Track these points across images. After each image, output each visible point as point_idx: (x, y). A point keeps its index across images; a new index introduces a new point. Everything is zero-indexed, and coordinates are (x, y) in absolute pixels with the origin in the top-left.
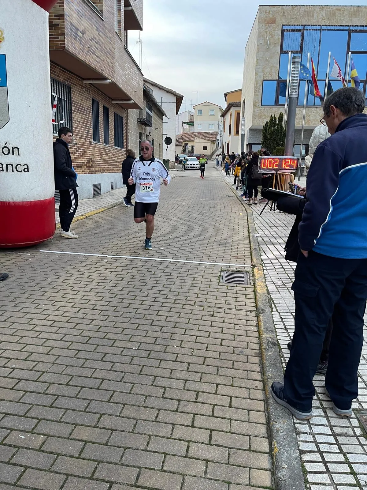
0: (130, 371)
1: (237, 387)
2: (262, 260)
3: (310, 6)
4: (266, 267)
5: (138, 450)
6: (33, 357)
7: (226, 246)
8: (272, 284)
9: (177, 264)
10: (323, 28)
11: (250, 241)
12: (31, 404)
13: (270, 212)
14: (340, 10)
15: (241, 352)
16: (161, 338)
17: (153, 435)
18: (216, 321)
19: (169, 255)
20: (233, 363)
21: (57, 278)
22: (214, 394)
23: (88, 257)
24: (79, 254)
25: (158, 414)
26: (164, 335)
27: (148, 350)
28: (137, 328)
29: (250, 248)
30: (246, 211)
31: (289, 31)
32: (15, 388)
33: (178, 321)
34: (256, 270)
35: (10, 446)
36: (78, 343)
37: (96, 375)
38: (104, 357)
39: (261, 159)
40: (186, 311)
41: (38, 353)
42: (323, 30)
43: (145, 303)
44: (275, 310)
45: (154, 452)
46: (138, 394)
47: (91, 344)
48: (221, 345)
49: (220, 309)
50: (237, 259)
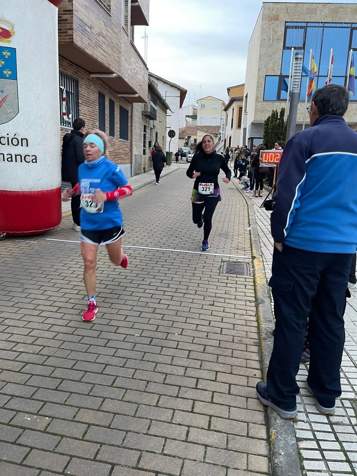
0: (133, 357)
1: (236, 375)
2: (262, 252)
3: (313, 3)
4: (265, 258)
5: (139, 433)
6: (39, 342)
7: (227, 237)
9: (178, 254)
10: (326, 25)
11: (250, 232)
12: (37, 387)
14: (343, 8)
15: (241, 341)
16: (163, 326)
17: (154, 420)
18: (217, 310)
19: (171, 245)
20: (233, 352)
21: (63, 266)
22: (213, 381)
25: (159, 399)
27: (150, 337)
28: (139, 315)
29: (251, 240)
30: (247, 203)
31: (293, 27)
32: (22, 371)
33: (179, 310)
34: (255, 261)
35: (17, 427)
36: (82, 328)
37: (99, 360)
38: (107, 343)
39: (263, 153)
40: (188, 300)
41: (44, 338)
43: (147, 291)
45: (155, 436)
46: (140, 380)
47: (95, 330)
48: (221, 334)
49: (221, 299)
50: (237, 251)
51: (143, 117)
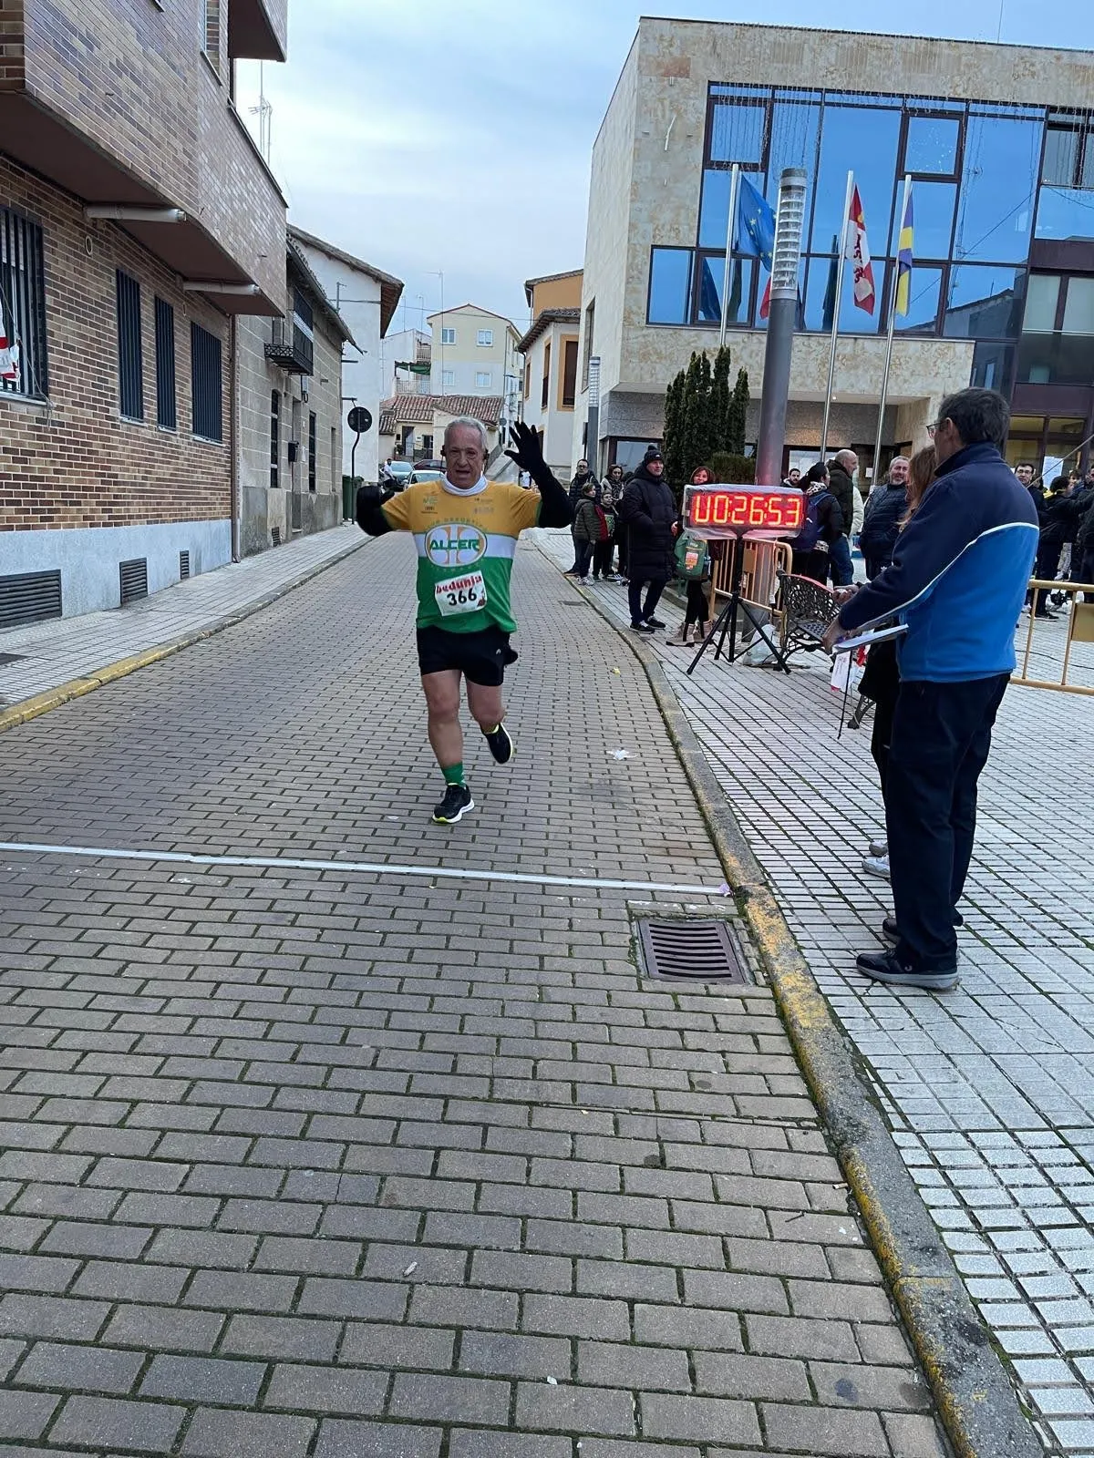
2: (758, 862)
3: (790, 28)
4: (783, 896)
7: (615, 799)
8: (833, 980)
9: (460, 890)
10: (829, 98)
11: (687, 776)
13: (716, 662)
14: (879, 48)
15: (845, 1388)
16: (479, 1328)
18: (686, 1194)
19: (426, 848)
23: (117, 865)
24: (80, 850)
26: (490, 1308)
27: (435, 1424)
28: (360, 1267)
29: (700, 809)
30: (637, 657)
31: (730, 100)
33: (530, 1209)
34: (754, 910)
36: (93, 1394)
39: (692, 493)
40: (552, 1146)
42: (827, 104)
43: (371, 1104)
44: (897, 1122)
47: (157, 1400)
48: (747, 1352)
49: (682, 1123)
50: (669, 860)
51: (268, 365)
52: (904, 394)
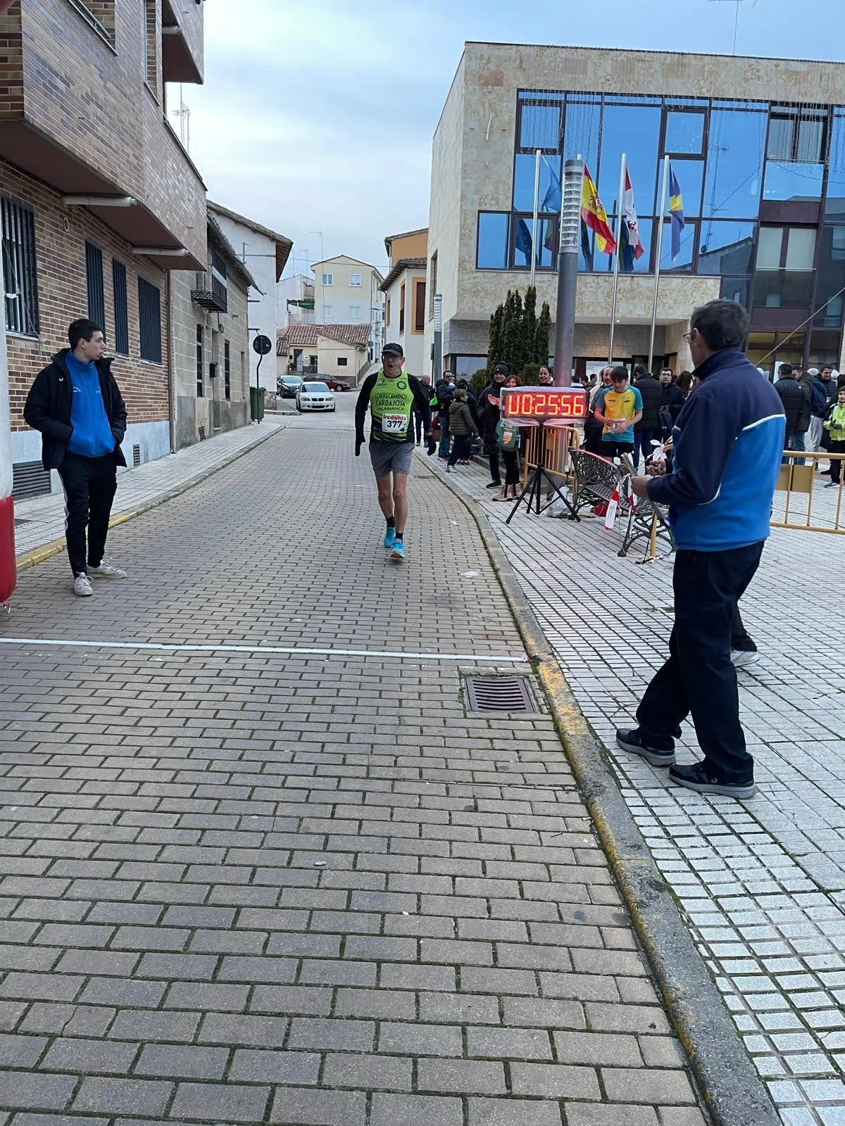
0: (303, 1008)
1: (603, 1032)
2: (548, 641)
3: (577, 48)
4: (564, 661)
6: (13, 986)
7: (452, 606)
8: (592, 709)
9: (346, 662)
10: (608, 99)
11: (503, 590)
13: (527, 515)
14: (643, 61)
15: (579, 915)
16: (362, 890)
18: (490, 824)
19: (322, 638)
20: (570, 953)
21: (39, 720)
22: (549, 1062)
23: (113, 651)
24: (86, 643)
26: (367, 880)
27: (337, 933)
28: (289, 863)
29: (511, 610)
31: (533, 102)
33: (393, 833)
34: (542, 669)
36: (134, 925)
37: (210, 1033)
38: (217, 968)
40: (406, 801)
41: (24, 971)
42: (606, 104)
43: (291, 781)
44: (624, 783)
46: (344, 1088)
47: (173, 927)
48: (522, 899)
49: (490, 789)
50: (488, 642)
51: (193, 306)
52: (670, 317)
